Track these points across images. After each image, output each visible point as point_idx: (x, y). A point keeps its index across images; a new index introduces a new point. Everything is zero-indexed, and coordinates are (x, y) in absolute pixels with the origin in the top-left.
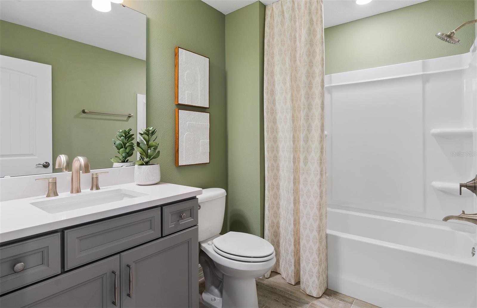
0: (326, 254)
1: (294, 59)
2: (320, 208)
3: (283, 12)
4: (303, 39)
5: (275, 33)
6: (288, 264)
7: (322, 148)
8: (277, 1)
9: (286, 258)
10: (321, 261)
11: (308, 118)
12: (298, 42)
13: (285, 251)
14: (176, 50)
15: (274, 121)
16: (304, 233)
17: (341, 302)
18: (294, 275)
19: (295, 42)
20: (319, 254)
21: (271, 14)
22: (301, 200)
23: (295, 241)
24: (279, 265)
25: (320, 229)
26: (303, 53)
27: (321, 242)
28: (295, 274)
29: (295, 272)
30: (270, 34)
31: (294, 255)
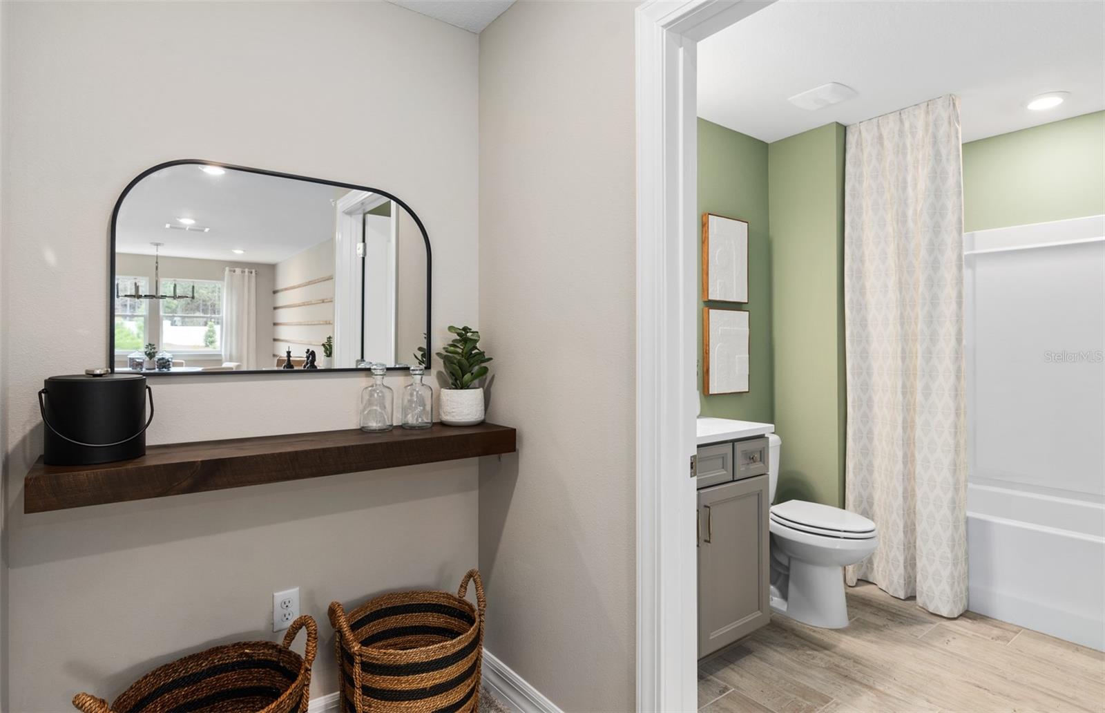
0: (965, 550)
1: (902, 219)
2: (955, 471)
3: (881, 137)
4: (922, 185)
5: (865, 174)
6: (893, 563)
7: (959, 371)
8: (870, 119)
9: (887, 555)
10: (956, 558)
11: (931, 320)
12: (910, 190)
13: (885, 543)
14: (704, 218)
15: (863, 324)
16: (923, 511)
17: (995, 628)
18: (903, 582)
19: (904, 189)
20: (954, 545)
21: (857, 142)
22: (918, 457)
23: (905, 526)
24: (872, 569)
25: (954, 506)
26: (922, 210)
27: (956, 528)
28: (905, 580)
29: (906, 577)
30: (855, 175)
31: (904, 549)
